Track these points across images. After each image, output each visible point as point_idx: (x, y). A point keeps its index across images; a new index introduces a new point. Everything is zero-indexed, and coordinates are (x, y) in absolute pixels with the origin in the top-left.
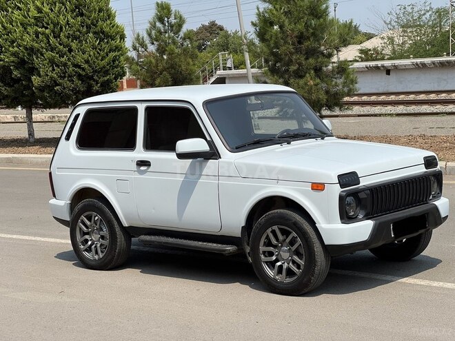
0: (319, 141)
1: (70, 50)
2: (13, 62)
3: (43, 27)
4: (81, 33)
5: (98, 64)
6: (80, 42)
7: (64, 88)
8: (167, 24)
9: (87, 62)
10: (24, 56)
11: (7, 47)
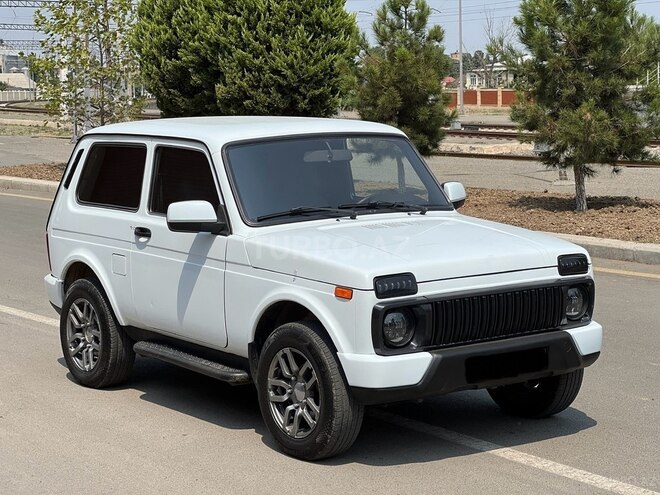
0: (415, 217)
1: (269, 49)
2: (192, 62)
3: (236, 13)
4: (286, 23)
5: (307, 70)
6: (285, 36)
7: (257, 104)
8: (404, 16)
9: (291, 66)
10: (207, 54)
11: (186, 40)
